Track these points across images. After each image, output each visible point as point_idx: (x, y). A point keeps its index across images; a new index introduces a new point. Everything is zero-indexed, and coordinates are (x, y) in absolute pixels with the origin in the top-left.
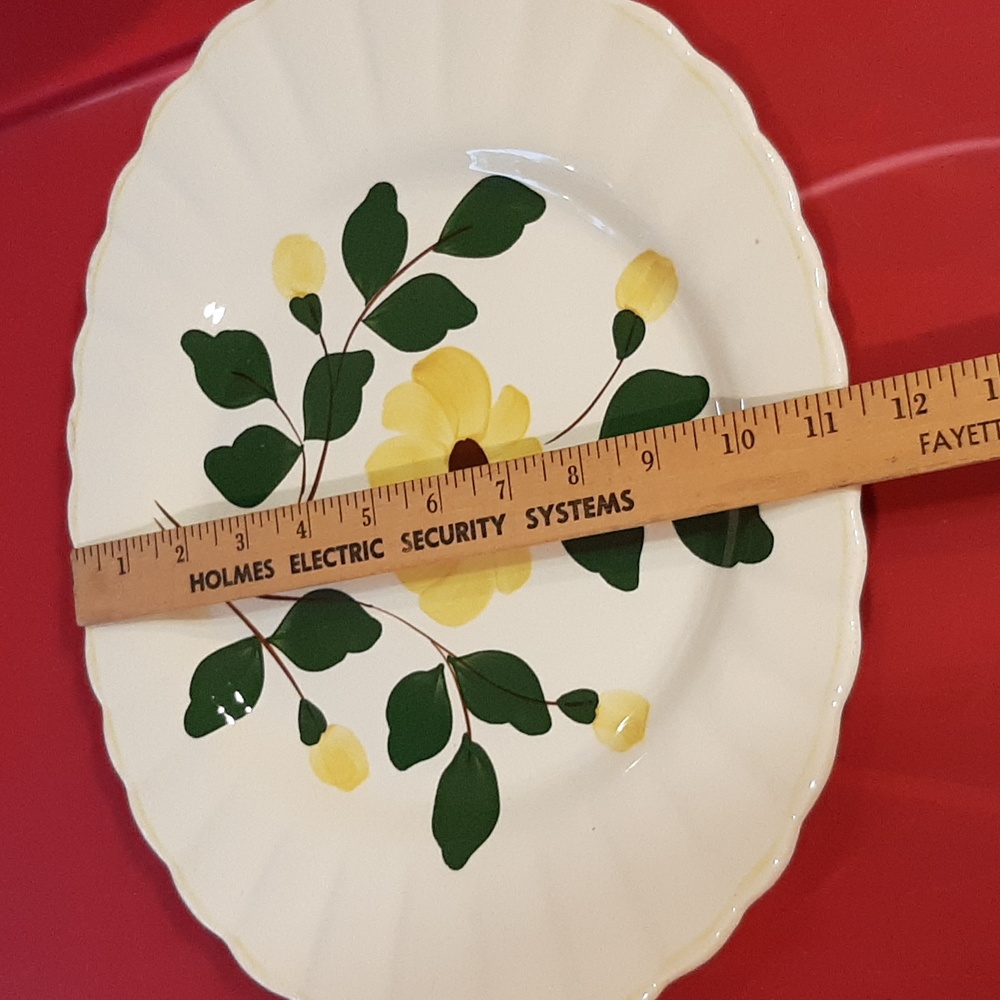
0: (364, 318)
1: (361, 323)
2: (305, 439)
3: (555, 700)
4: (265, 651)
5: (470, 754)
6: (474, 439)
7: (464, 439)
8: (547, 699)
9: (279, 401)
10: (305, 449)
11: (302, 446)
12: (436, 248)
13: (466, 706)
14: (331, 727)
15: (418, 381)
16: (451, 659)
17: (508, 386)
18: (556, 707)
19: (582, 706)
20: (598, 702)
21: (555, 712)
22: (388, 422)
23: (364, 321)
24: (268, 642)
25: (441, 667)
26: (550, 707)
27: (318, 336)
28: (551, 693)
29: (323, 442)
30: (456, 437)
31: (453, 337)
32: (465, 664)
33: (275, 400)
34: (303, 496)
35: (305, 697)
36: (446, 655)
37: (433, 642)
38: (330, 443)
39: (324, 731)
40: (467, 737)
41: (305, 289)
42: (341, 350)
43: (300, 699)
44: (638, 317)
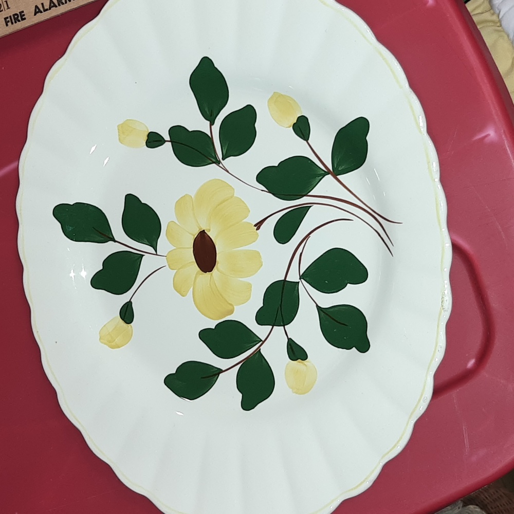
0: (261, 342)
1: (263, 340)
2: (299, 282)
3: (166, 143)
4: (330, 167)
5: (211, 116)
6: (203, 272)
7: (207, 273)
8: (170, 143)
9: (315, 305)
10: (299, 277)
11: (300, 279)
12: (220, 371)
13: (211, 139)
14: (290, 127)
15: (231, 305)
16: (218, 162)
17: (183, 296)
18: (166, 139)
19: (154, 140)
20: (146, 143)
21: (167, 137)
22: (249, 286)
23: (262, 341)
24: (328, 172)
25: (223, 159)
26: (169, 139)
27: (289, 337)
28: (168, 146)
29: (287, 279)
30: (212, 274)
31: (212, 324)
32: (211, 160)
33: (317, 306)
34: (301, 252)
35: (305, 142)
36: (221, 165)
37: (228, 172)
38: (283, 279)
39: (294, 124)
40: (212, 123)
41: (297, 364)
42: (275, 327)
43: (309, 141)
44: (123, 320)
